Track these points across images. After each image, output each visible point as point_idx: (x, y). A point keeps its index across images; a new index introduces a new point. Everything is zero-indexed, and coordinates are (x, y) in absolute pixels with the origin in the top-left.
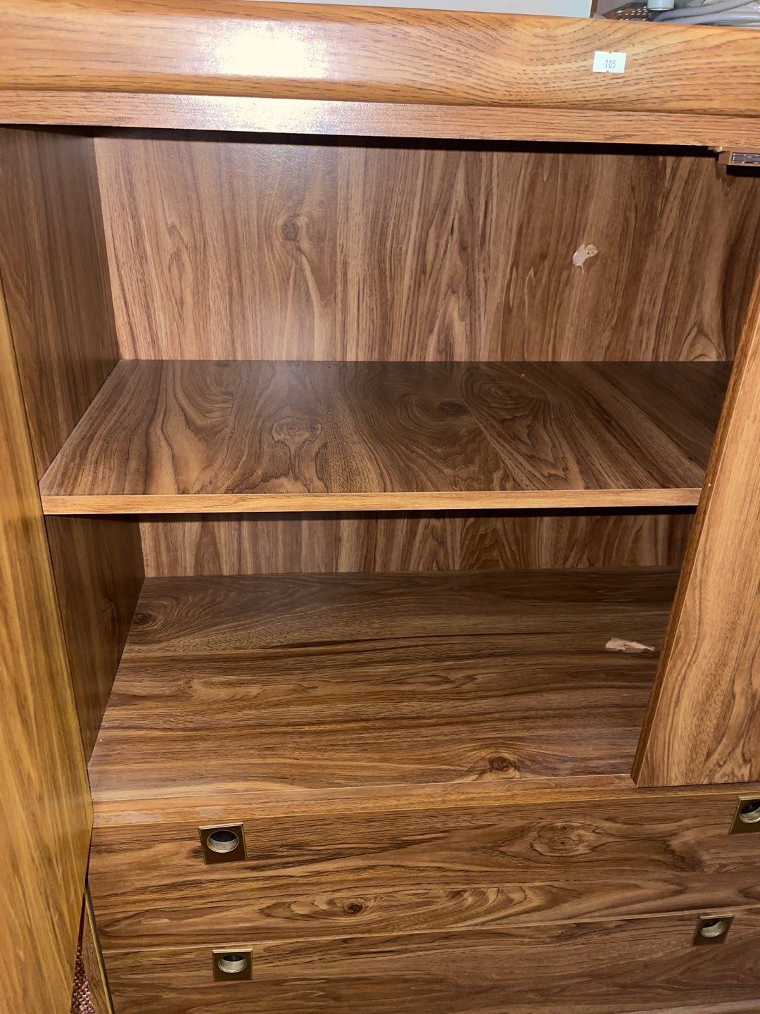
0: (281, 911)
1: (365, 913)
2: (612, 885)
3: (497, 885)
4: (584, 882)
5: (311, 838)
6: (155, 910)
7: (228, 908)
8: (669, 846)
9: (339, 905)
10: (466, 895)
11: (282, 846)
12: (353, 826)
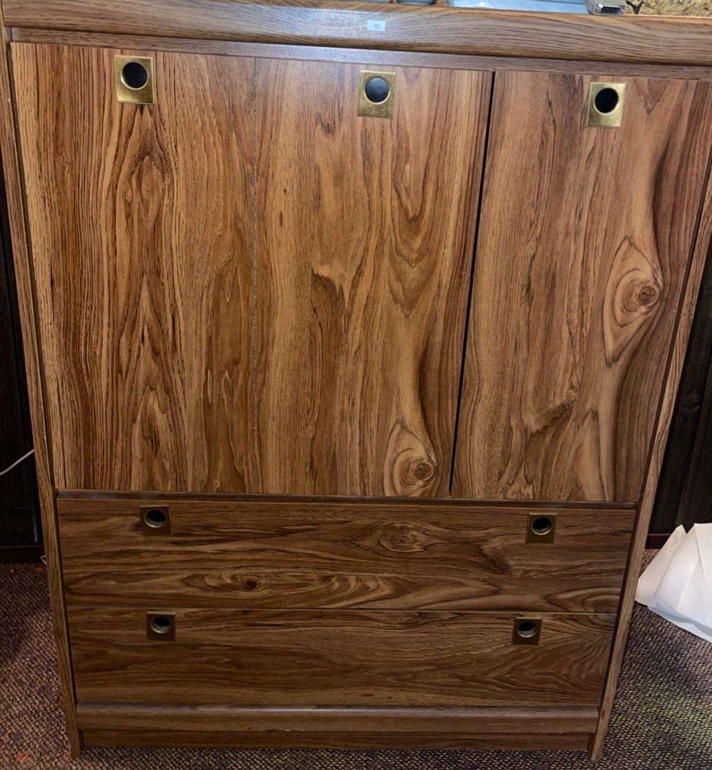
0: (197, 582)
1: (259, 589)
2: (442, 581)
3: (355, 574)
4: (421, 576)
5: (218, 521)
6: (106, 573)
7: (159, 576)
8: (482, 550)
9: (239, 580)
10: (333, 580)
11: (198, 526)
12: (247, 514)
